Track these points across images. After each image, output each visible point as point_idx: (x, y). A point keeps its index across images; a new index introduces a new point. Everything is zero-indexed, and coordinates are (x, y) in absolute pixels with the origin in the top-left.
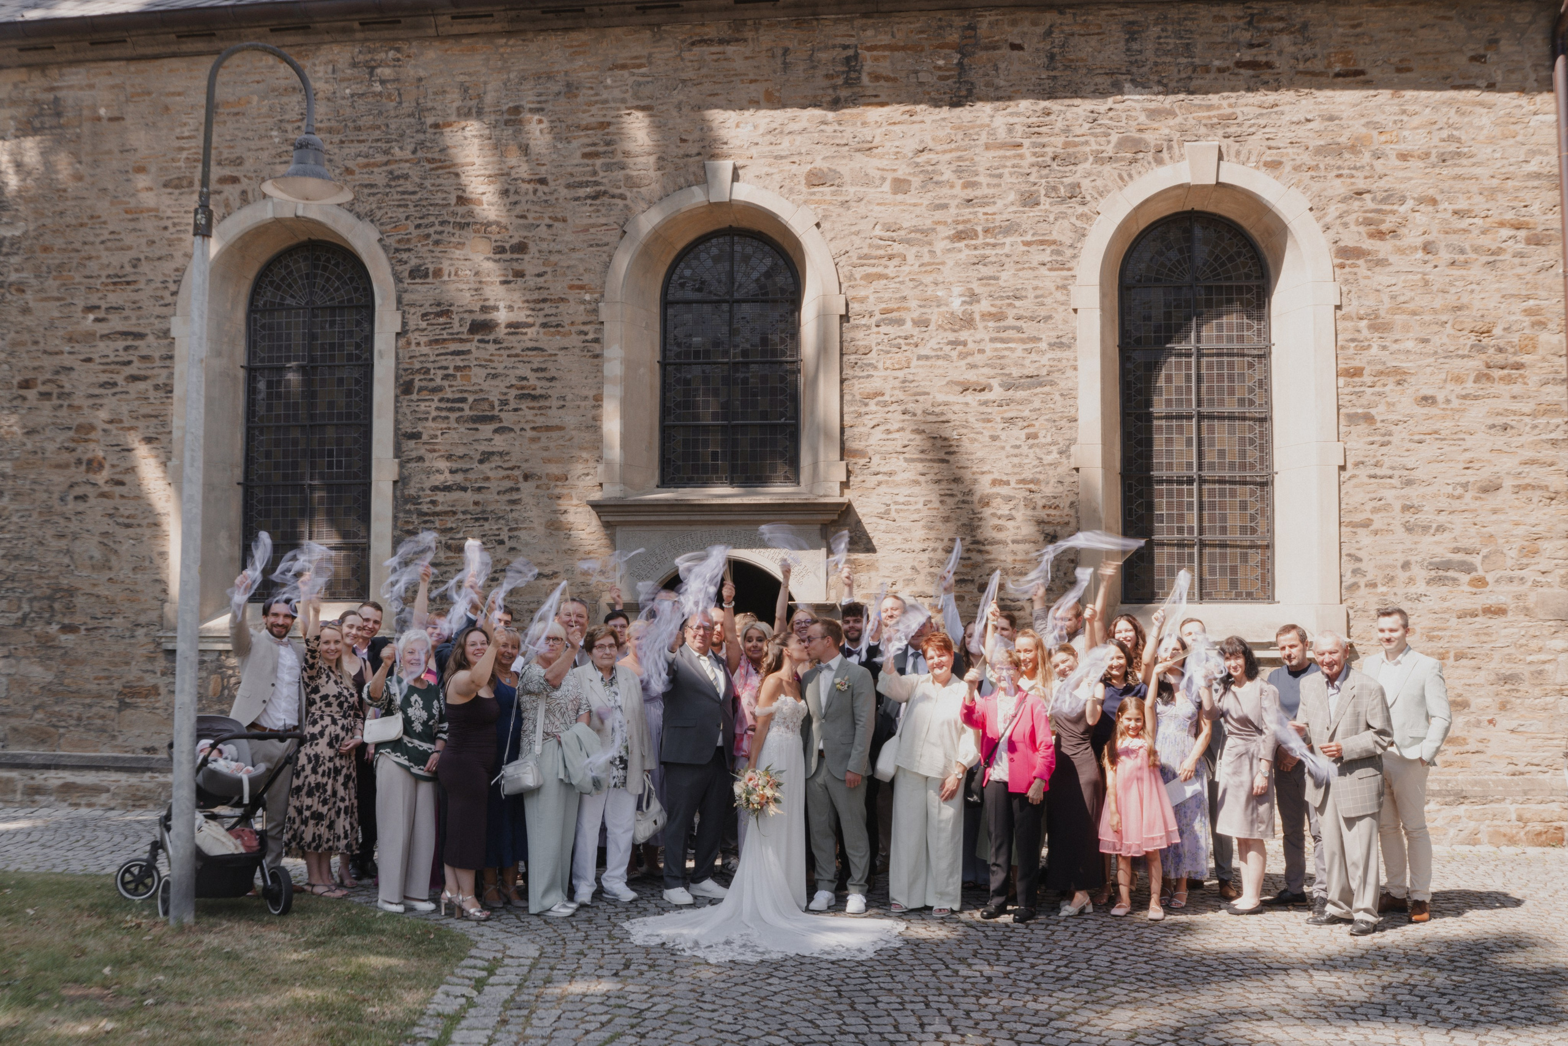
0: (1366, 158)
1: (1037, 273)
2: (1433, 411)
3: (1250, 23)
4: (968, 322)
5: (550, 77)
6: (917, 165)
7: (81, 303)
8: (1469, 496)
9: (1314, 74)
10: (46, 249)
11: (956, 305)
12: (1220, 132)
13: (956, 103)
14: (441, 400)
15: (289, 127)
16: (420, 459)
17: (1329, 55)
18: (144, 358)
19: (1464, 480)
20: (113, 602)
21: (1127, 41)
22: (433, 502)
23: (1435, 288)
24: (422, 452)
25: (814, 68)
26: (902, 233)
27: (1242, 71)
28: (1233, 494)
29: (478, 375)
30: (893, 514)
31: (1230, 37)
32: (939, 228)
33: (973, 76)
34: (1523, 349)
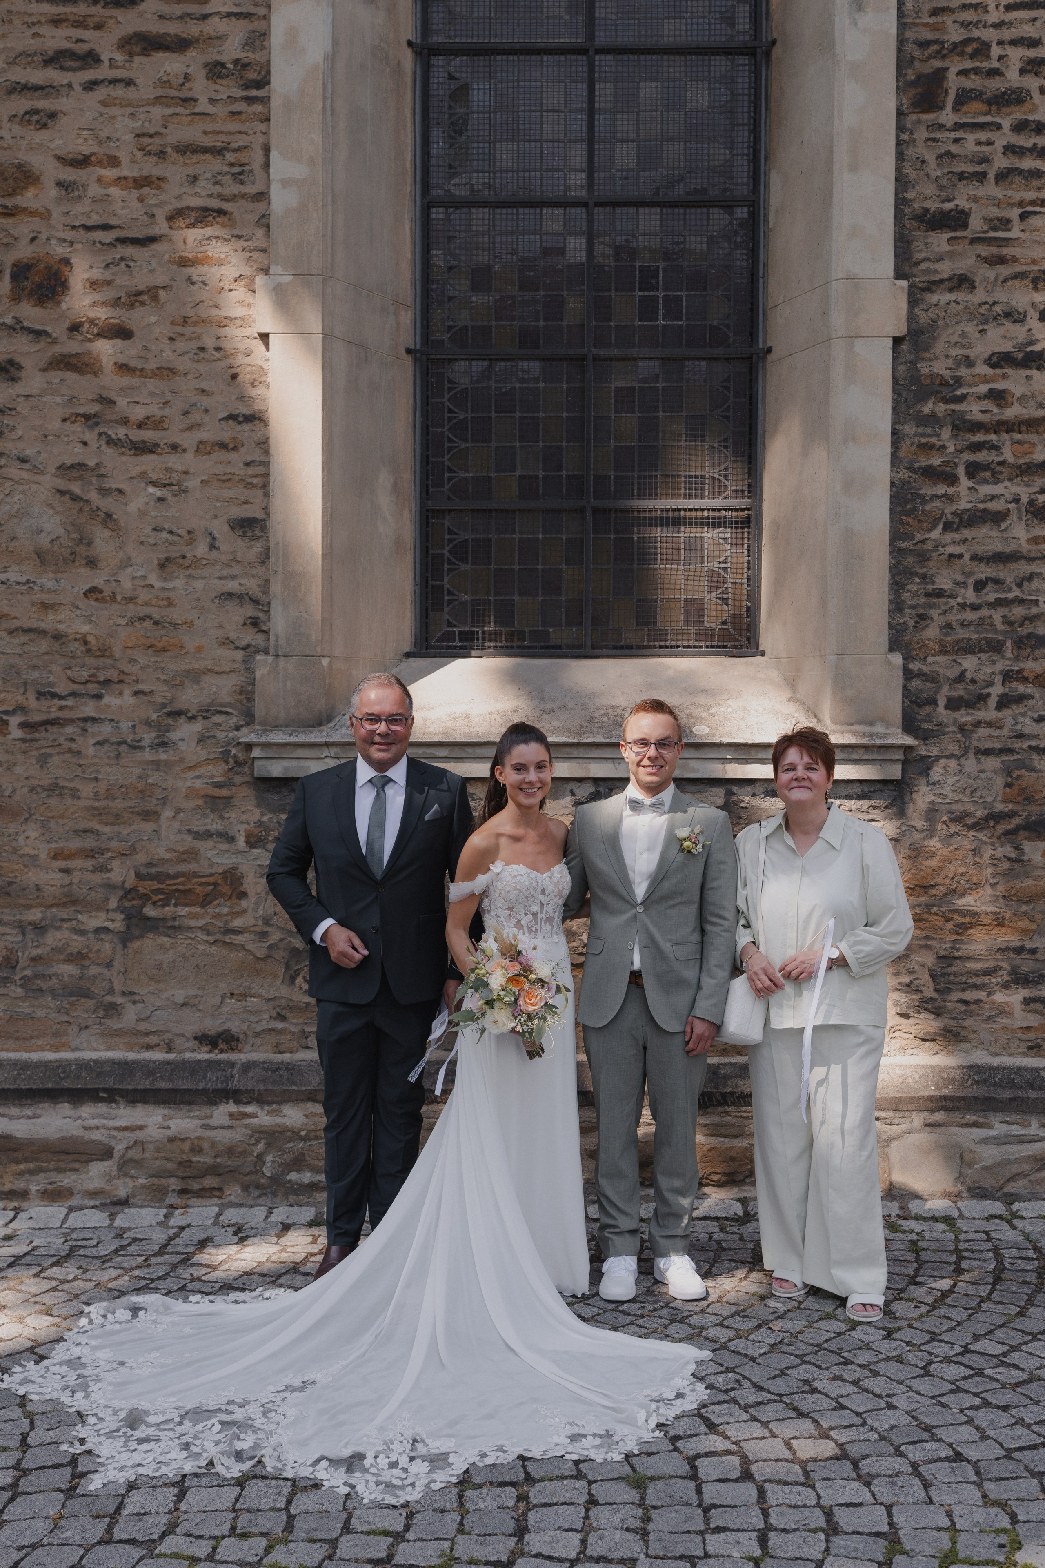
14: (1020, 127)
16: (963, 282)
20: (104, 652)
22: (998, 397)
24: (966, 263)
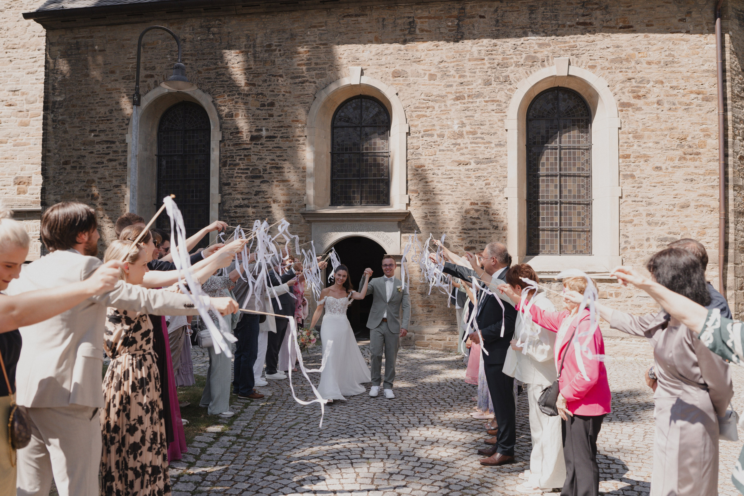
0: (633, 64)
1: (490, 114)
2: (660, 173)
3: (583, 6)
4: (461, 135)
5: (284, 31)
6: (439, 68)
7: (88, 128)
8: (675, 209)
9: (610, 27)
10: (73, 106)
11: (456, 128)
12: (570, 53)
13: (456, 41)
14: (238, 169)
15: (175, 54)
16: (230, 194)
17: (617, 19)
18: (115, 152)
19: (673, 203)
21: (530, 14)
22: (236, 212)
23: (662, 120)
24: (230, 191)
25: (396, 26)
26: (433, 97)
27: (579, 26)
28: (575, 209)
29: (254, 158)
30: (429, 217)
31: (574, 12)
32: (449, 95)
33: (464, 30)
34: (700, 146)
